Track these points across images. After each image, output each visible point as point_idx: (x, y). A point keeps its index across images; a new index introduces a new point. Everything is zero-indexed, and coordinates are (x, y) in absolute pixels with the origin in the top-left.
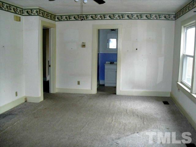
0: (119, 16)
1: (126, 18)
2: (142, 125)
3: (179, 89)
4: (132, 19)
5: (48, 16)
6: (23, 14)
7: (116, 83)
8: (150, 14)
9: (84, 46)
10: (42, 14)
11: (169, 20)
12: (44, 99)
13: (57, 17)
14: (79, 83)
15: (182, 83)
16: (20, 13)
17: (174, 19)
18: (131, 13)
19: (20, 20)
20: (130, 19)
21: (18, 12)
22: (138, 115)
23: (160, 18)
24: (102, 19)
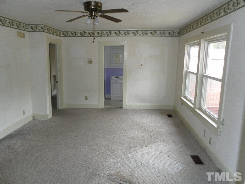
0: (125, 33)
1: (132, 34)
2: (150, 138)
3: (182, 103)
4: (137, 36)
5: (54, 32)
6: (27, 30)
7: (122, 97)
8: (155, 31)
9: (90, 62)
10: (48, 30)
11: (173, 36)
12: (53, 116)
13: (62, 32)
14: (86, 98)
15: (184, 97)
16: (23, 29)
17: (178, 36)
18: (136, 30)
19: (24, 37)
20: (136, 36)
21: (22, 28)
22: (145, 129)
23: (164, 34)
24: (108, 36)
